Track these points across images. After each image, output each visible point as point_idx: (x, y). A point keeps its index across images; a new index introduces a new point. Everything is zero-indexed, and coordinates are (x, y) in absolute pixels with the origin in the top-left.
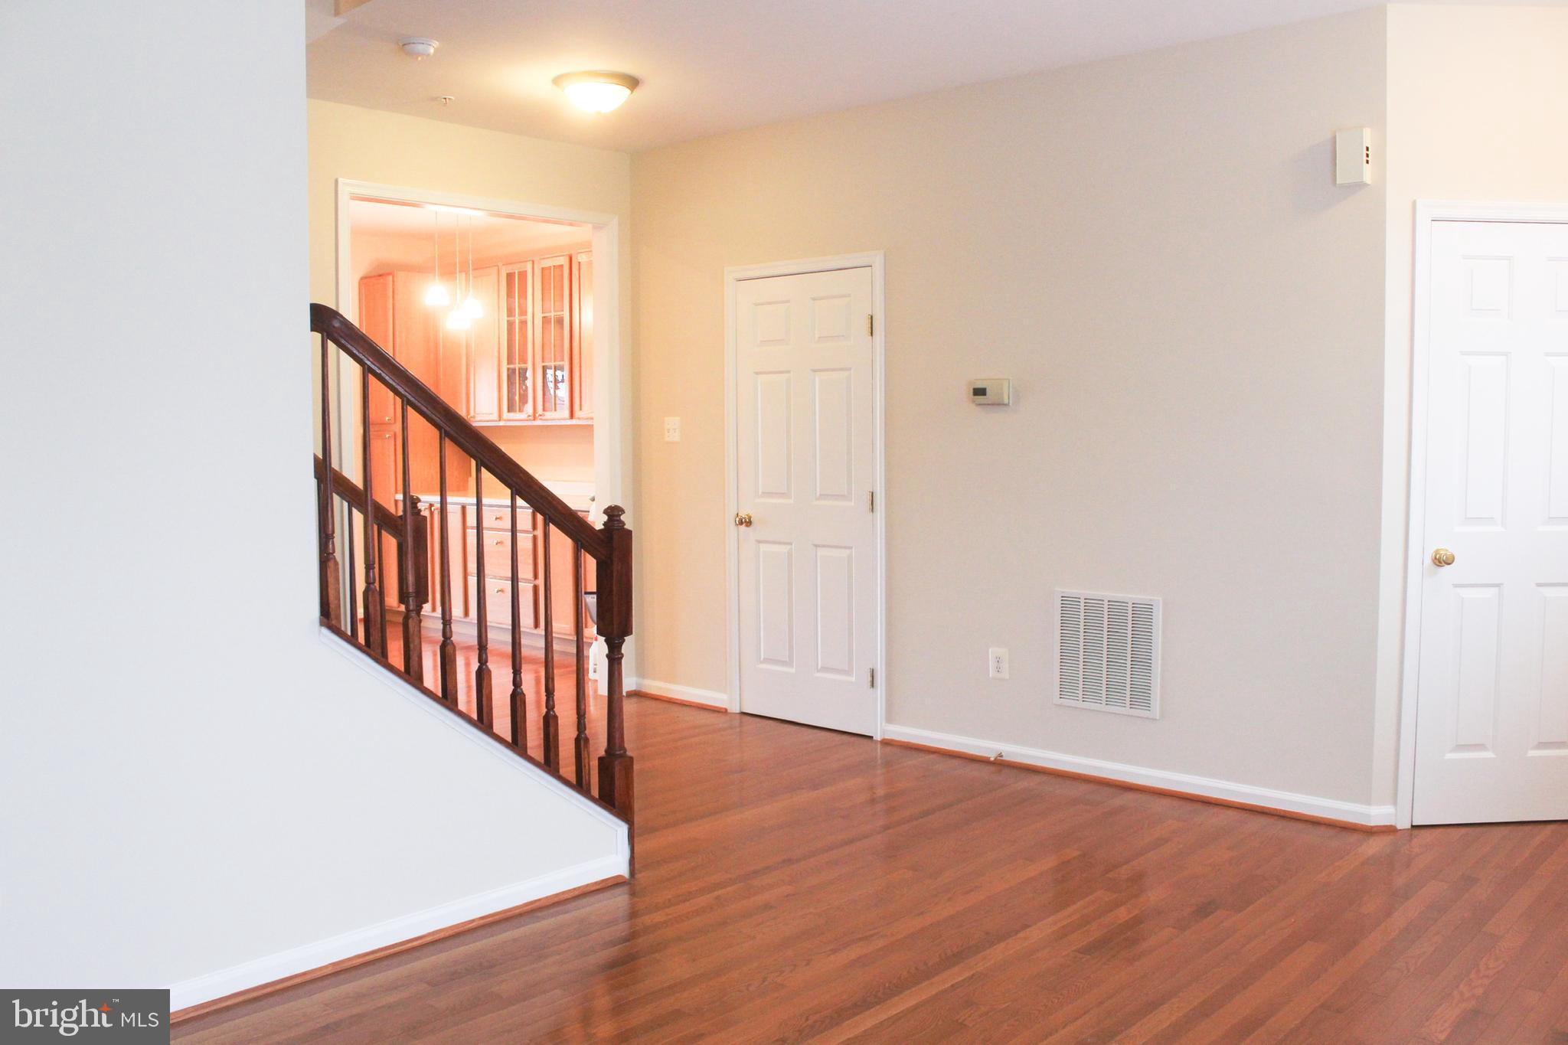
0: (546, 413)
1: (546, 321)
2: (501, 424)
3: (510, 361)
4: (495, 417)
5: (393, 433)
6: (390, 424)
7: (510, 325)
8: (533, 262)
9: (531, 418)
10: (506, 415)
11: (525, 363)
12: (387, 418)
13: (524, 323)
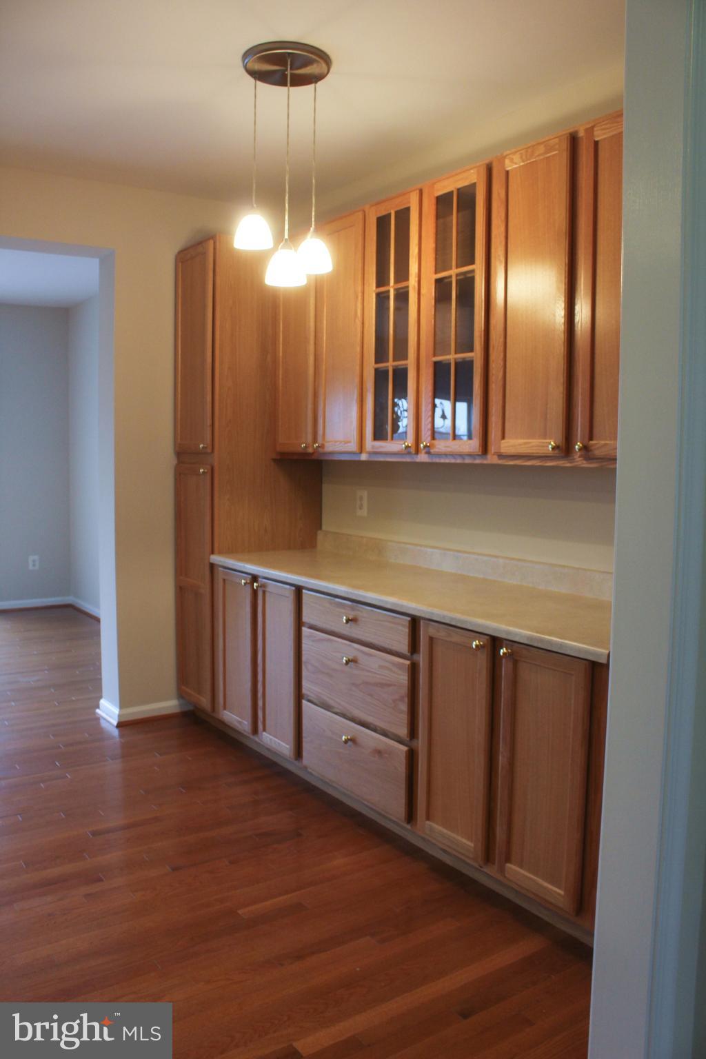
0: (436, 442)
1: (442, 287)
2: (364, 457)
3: (380, 355)
4: (353, 447)
5: (209, 467)
6: (206, 453)
7: (382, 299)
8: (421, 192)
9: (413, 450)
10: (370, 443)
11: (406, 358)
12: (201, 446)
13: (402, 297)
